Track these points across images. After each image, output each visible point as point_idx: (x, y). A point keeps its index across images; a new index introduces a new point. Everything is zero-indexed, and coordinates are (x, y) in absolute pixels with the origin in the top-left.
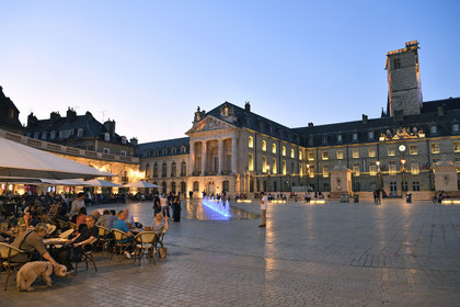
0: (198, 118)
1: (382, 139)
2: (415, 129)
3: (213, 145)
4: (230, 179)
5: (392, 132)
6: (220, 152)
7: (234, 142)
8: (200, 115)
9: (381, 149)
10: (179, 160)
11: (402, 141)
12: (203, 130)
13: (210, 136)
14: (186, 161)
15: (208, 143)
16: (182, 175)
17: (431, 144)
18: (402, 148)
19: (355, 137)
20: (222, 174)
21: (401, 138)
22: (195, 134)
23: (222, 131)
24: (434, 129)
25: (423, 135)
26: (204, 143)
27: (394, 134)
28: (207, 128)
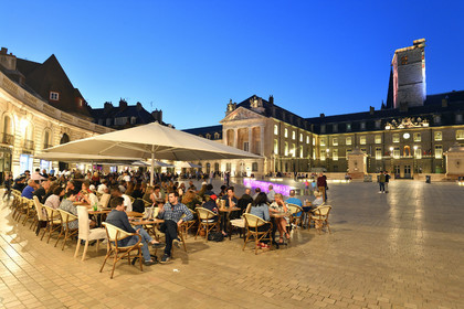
0: (230, 109)
1: (387, 128)
2: (419, 119)
3: (243, 131)
4: (259, 162)
5: (397, 121)
6: (250, 138)
7: (262, 130)
8: (232, 106)
9: (386, 138)
11: (406, 129)
12: (235, 120)
13: (241, 124)
15: (239, 131)
17: (434, 133)
18: (406, 136)
19: (363, 126)
21: (406, 127)
22: (228, 123)
23: (252, 121)
24: (437, 119)
25: (426, 125)
26: (236, 130)
27: (399, 123)
28: (238, 118)
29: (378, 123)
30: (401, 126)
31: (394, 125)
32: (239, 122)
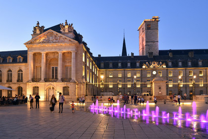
0: (38, 32)
1: (144, 67)
2: (161, 63)
3: (51, 56)
4: (71, 86)
5: (149, 63)
6: (60, 62)
7: (73, 55)
8: (39, 30)
9: (143, 73)
10: (15, 68)
11: (154, 69)
12: (43, 42)
13: (50, 48)
14: (23, 68)
15: (47, 54)
16: (18, 81)
17: (169, 71)
18: (154, 73)
19: (129, 65)
20: (63, 80)
21: (154, 67)
22: (35, 46)
23: (63, 44)
24: (170, 64)
25: (165, 66)
26: (44, 53)
27: (150, 65)
28: (47, 41)
29: (138, 64)
30: (151, 67)
31: (147, 66)
32: (47, 45)
